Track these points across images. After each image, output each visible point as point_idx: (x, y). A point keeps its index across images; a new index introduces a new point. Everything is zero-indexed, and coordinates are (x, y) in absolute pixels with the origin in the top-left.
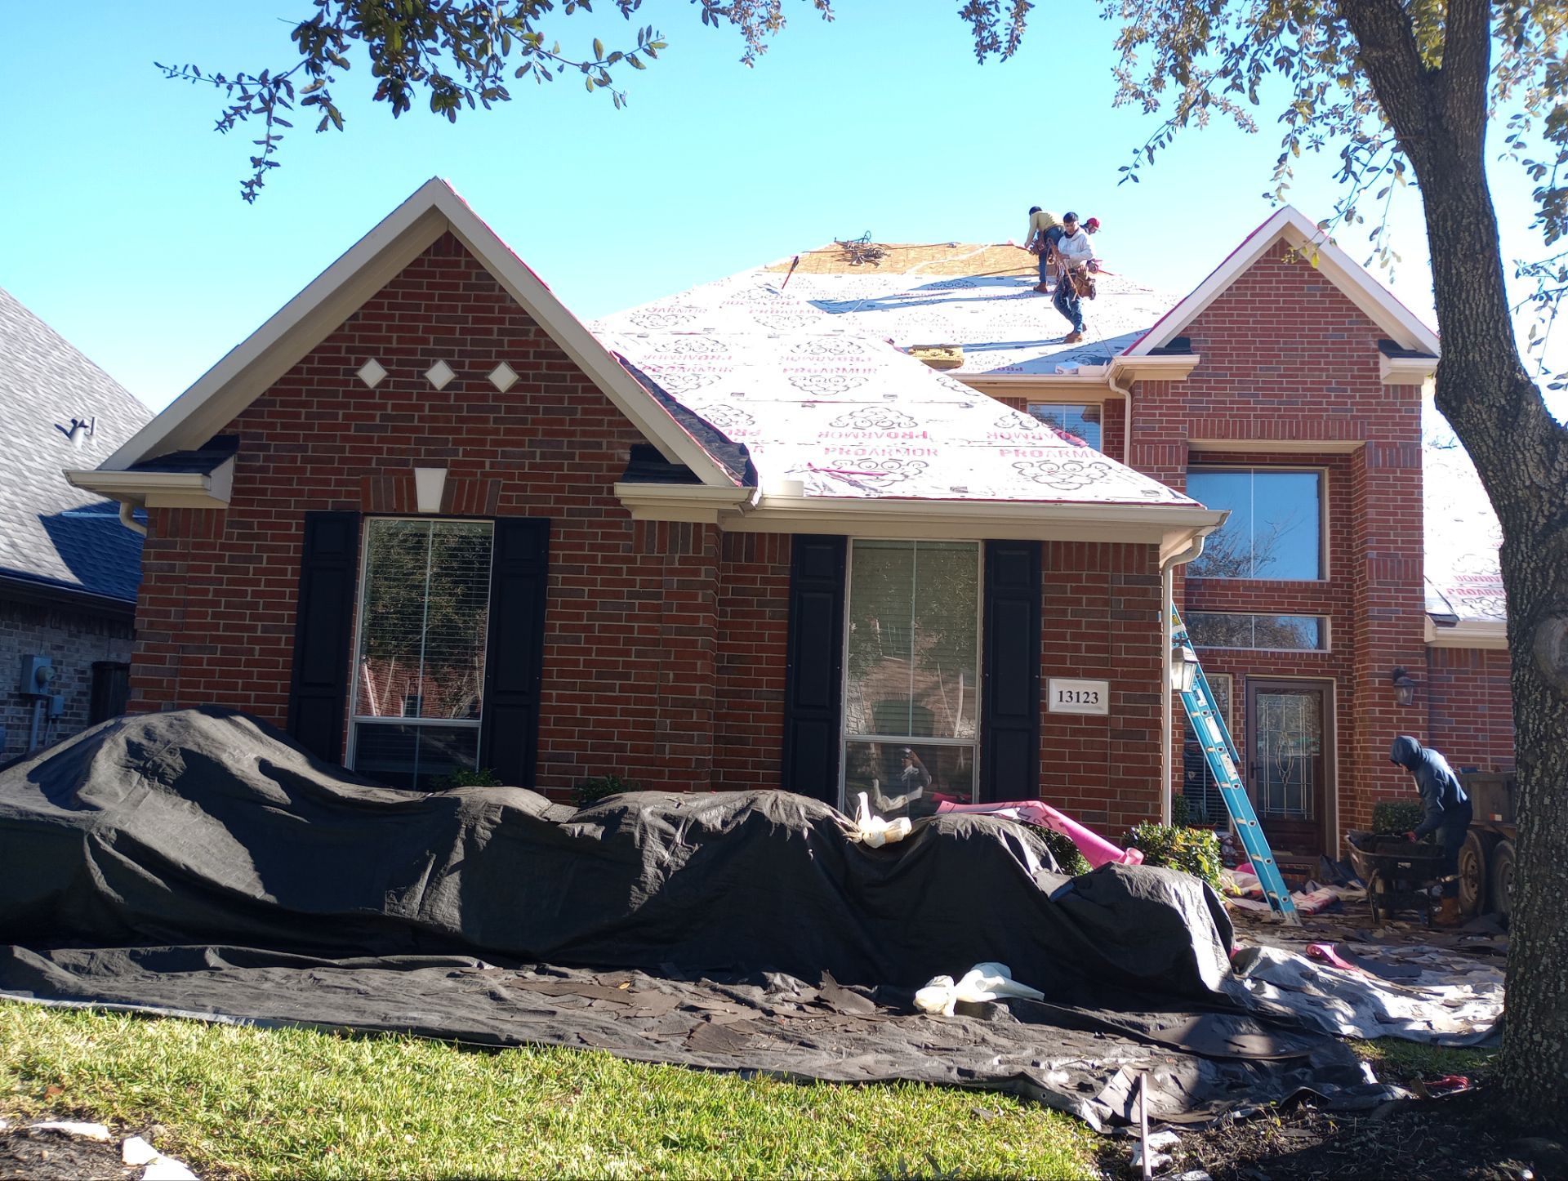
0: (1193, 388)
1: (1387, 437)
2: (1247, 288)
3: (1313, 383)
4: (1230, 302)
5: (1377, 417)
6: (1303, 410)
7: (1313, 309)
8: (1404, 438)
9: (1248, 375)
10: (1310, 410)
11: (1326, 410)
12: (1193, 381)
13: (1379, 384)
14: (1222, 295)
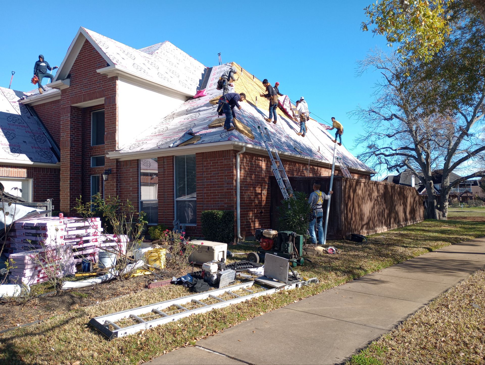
0: (71, 89)
1: (109, 95)
2: (81, 55)
3: (94, 81)
4: (78, 60)
5: (107, 89)
6: (92, 90)
7: (94, 57)
8: (112, 94)
9: (81, 82)
10: (94, 90)
11: (97, 89)
12: (71, 87)
13: (107, 78)
14: (77, 59)
